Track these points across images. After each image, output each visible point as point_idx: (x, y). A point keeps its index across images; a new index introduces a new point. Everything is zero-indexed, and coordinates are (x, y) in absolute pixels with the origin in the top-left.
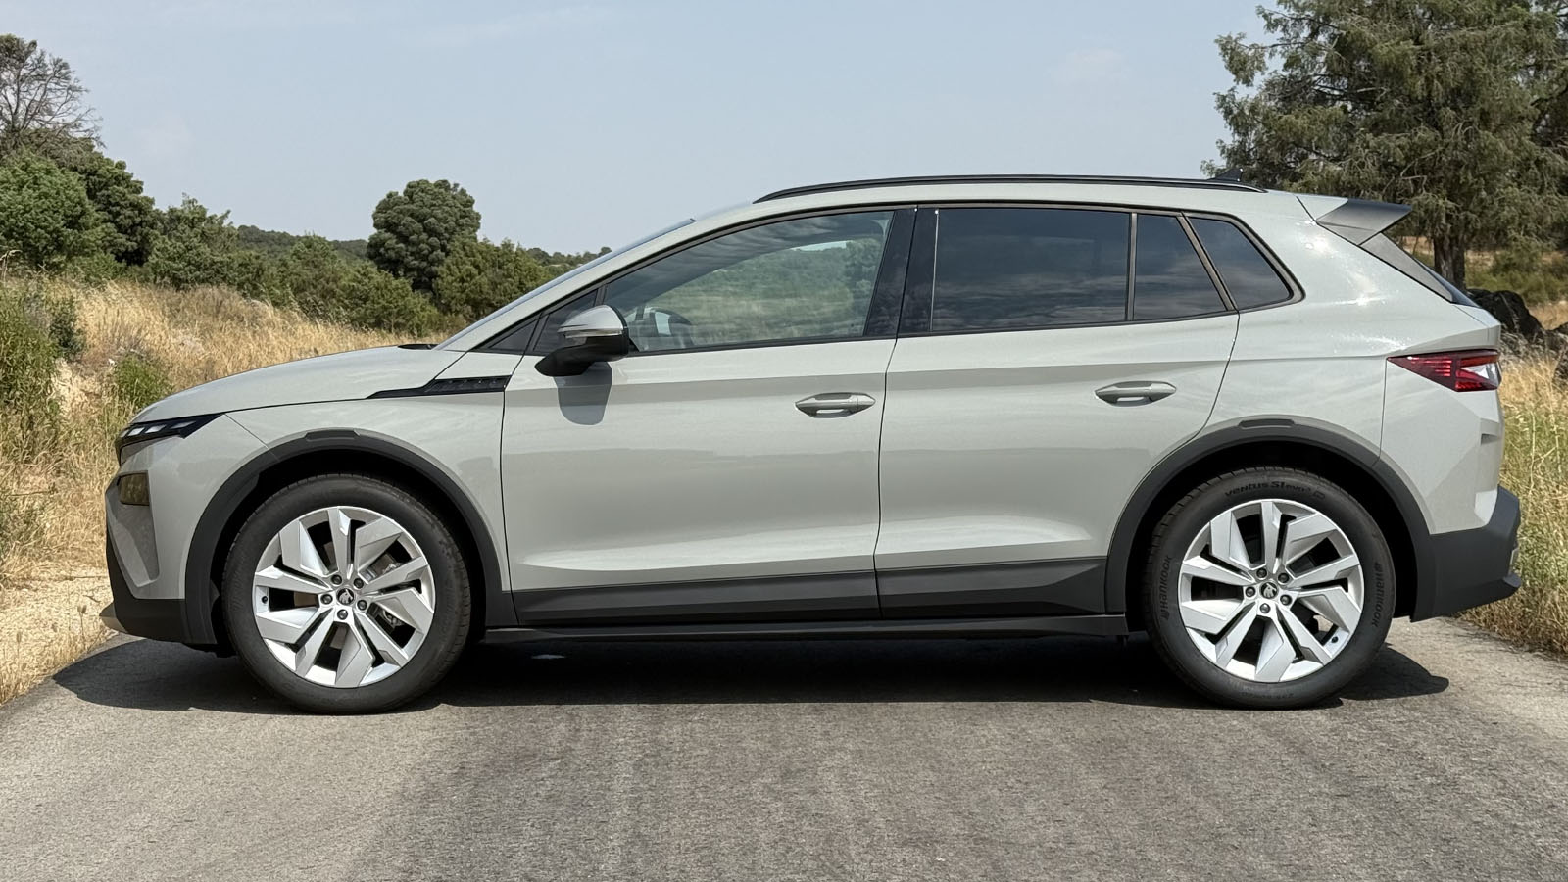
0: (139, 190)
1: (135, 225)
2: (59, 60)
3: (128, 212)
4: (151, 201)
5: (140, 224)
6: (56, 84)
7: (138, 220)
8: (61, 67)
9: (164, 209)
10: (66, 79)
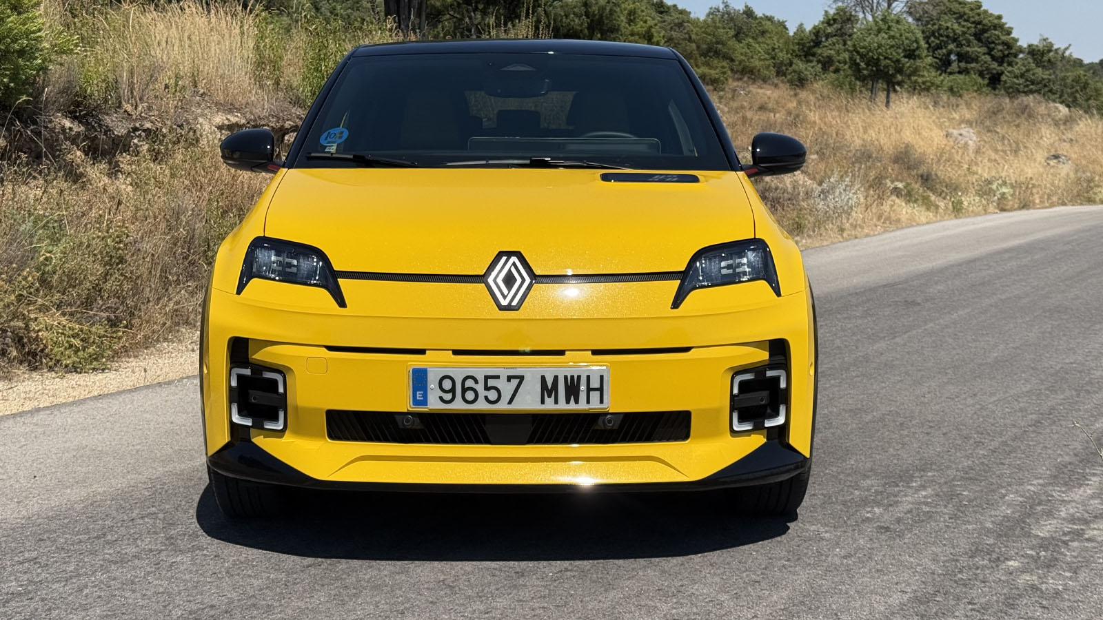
0: (1009, 33)
1: (1004, 56)
3: (1000, 47)
4: (1016, 40)
5: (1008, 56)
7: (1006, 52)
9: (1025, 45)
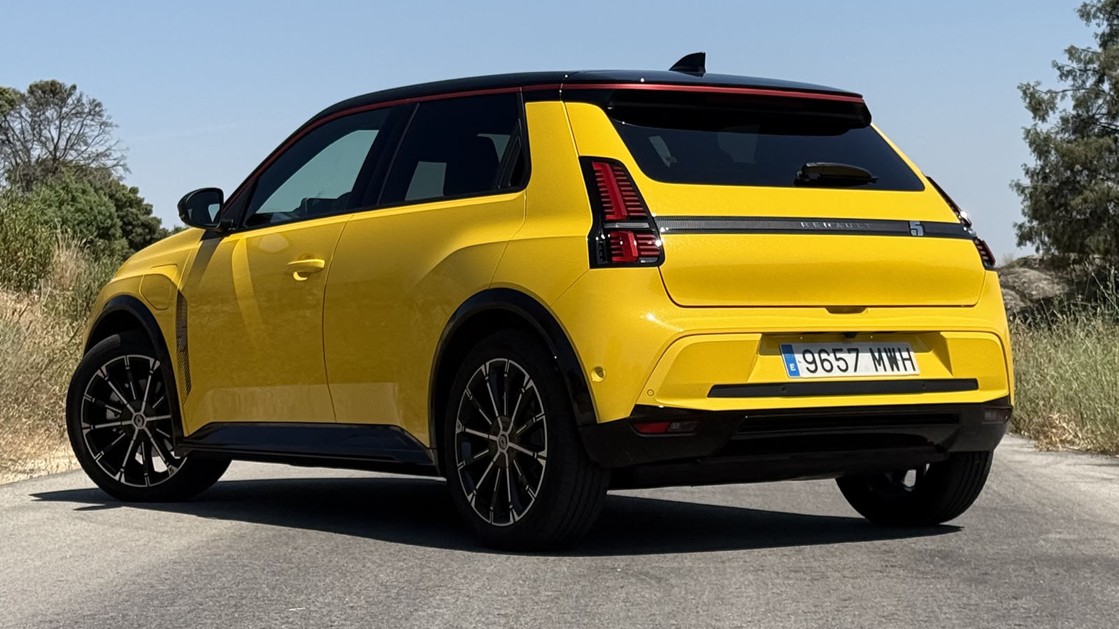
2: (94, 101)
6: (92, 120)
8: (96, 106)
10: (100, 116)
